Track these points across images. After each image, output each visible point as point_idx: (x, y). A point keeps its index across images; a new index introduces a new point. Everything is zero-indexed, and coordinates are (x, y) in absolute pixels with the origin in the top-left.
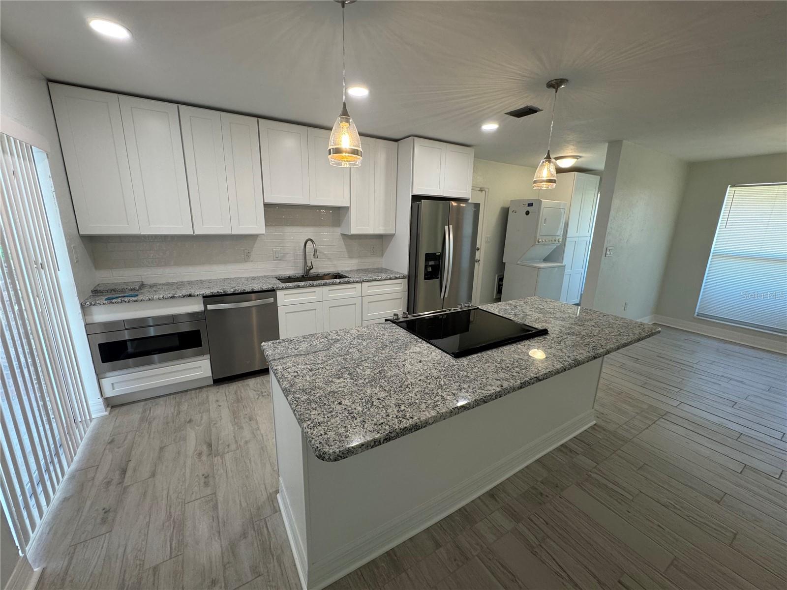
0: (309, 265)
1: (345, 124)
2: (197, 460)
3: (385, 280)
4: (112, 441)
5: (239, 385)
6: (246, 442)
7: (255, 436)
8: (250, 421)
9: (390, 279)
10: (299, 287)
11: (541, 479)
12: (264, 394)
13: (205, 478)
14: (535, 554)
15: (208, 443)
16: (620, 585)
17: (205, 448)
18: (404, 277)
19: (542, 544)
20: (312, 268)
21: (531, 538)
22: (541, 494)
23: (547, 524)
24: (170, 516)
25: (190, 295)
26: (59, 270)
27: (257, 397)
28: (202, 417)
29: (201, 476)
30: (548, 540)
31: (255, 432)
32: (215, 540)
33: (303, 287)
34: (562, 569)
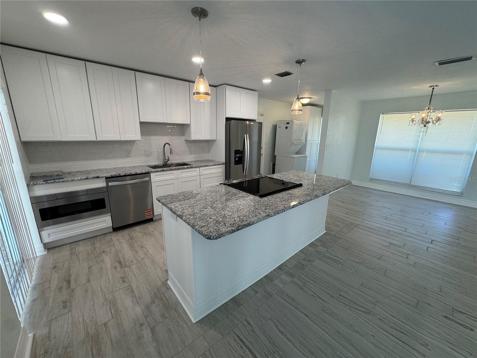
0: (167, 158)
1: (201, 80)
2: (114, 271)
3: (213, 165)
4: (55, 267)
5: (130, 230)
6: (142, 259)
7: (147, 255)
8: (142, 248)
9: (215, 165)
10: (163, 171)
11: (302, 259)
12: (146, 234)
13: (122, 279)
14: (302, 289)
15: (119, 262)
16: (340, 296)
17: (117, 264)
18: (223, 164)
19: (305, 285)
20: (168, 161)
21: (300, 283)
22: (303, 265)
23: (307, 277)
24: (106, 299)
25: (98, 177)
26: (13, 163)
27: (143, 235)
28: (110, 249)
29: (119, 278)
30: (308, 283)
31: (146, 253)
32: (137, 307)
33: (166, 171)
34: (315, 293)
